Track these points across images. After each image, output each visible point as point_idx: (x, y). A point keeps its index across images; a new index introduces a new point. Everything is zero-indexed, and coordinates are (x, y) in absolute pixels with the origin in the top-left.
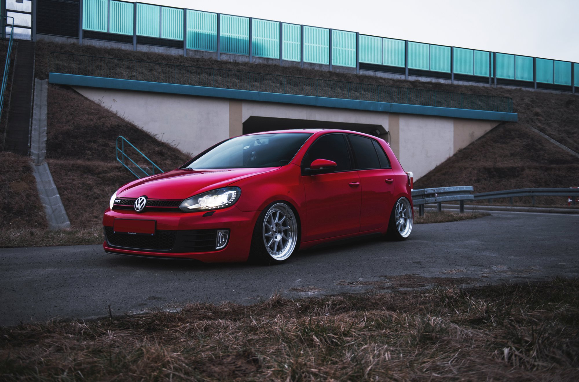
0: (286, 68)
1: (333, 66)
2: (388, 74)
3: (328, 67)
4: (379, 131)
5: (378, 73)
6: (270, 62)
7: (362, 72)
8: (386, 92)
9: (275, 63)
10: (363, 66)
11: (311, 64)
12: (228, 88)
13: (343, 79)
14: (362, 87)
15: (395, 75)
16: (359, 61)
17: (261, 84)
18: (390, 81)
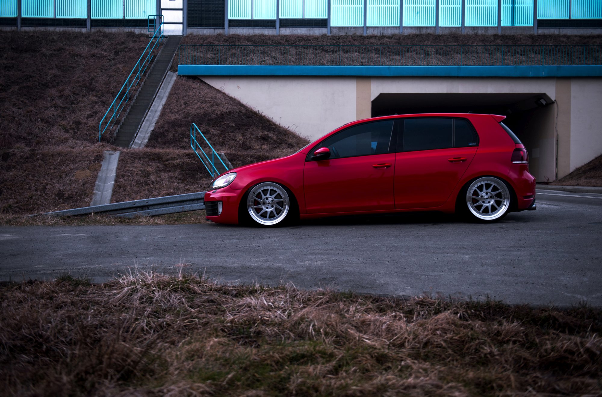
0: (439, 36)
1: (502, 27)
2: (578, 29)
3: (497, 29)
5: (563, 29)
6: (424, 32)
7: (541, 31)
8: (565, 52)
9: (429, 31)
10: (541, 23)
11: (474, 28)
12: (362, 65)
13: (510, 42)
14: (533, 49)
15: (588, 29)
16: (538, 18)
17: (403, 57)
18: (575, 38)
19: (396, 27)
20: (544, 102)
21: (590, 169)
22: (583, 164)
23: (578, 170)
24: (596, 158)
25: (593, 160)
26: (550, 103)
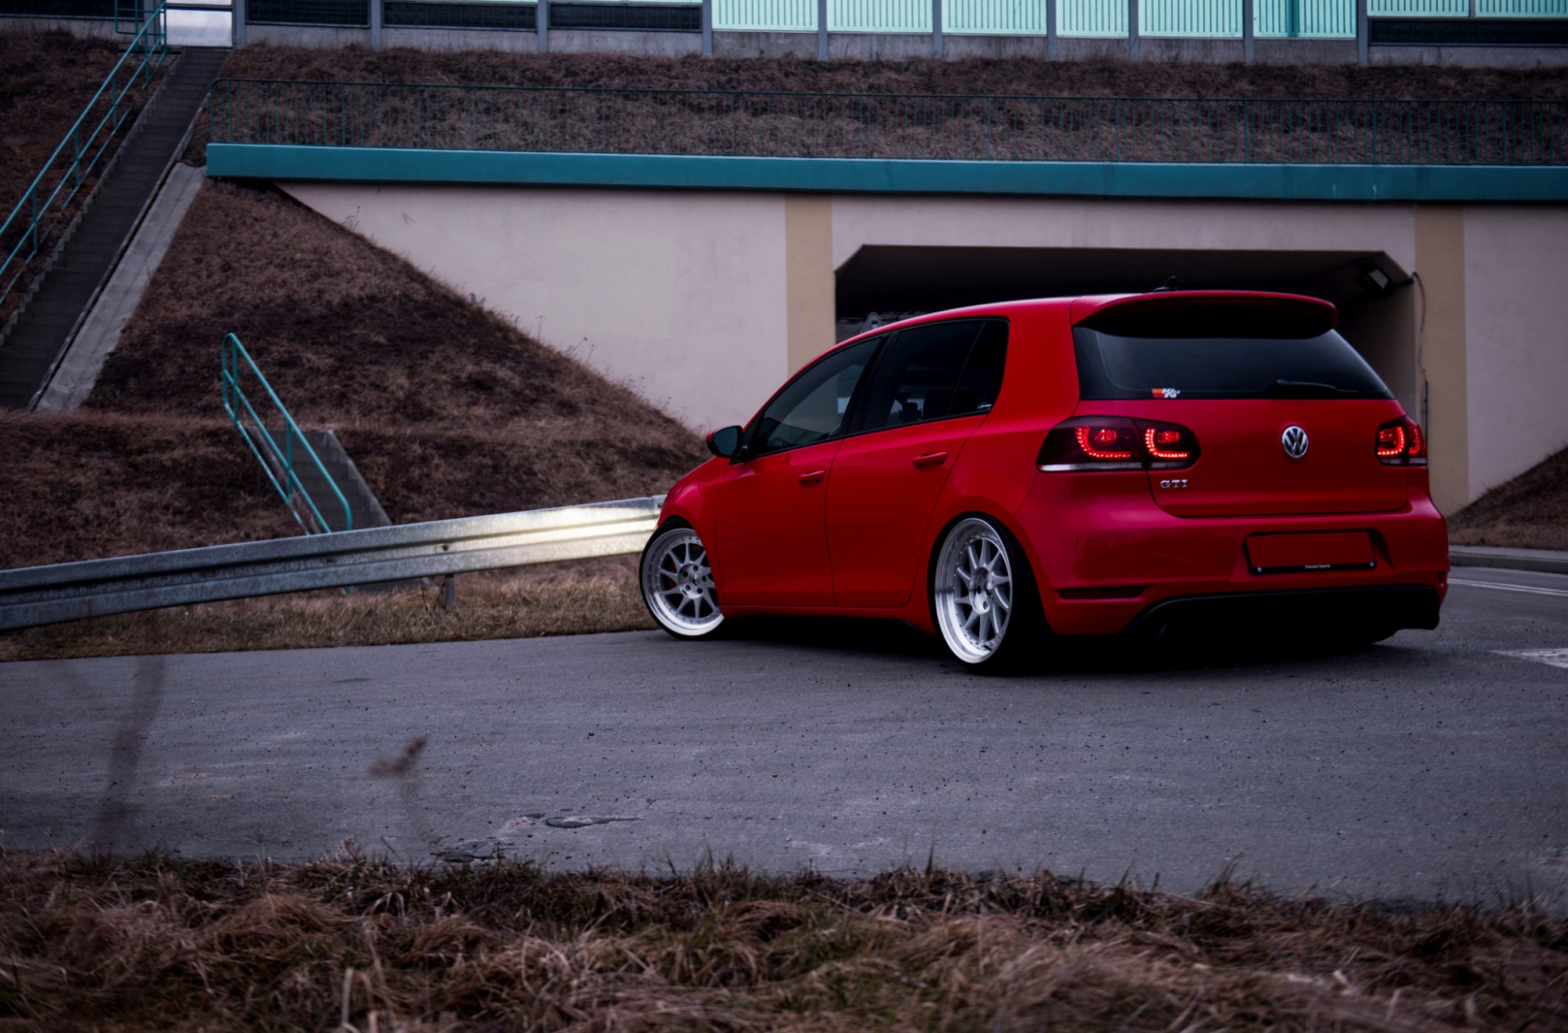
0: (1056, 66)
1: (1257, 40)
2: (1498, 51)
3: (1240, 46)
5: (1452, 50)
6: (1009, 51)
7: (1381, 55)
8: (1452, 121)
9: (1026, 50)
10: (1382, 30)
11: (1168, 43)
12: (810, 155)
13: (1280, 88)
14: (1351, 113)
15: (1529, 51)
16: (1370, 13)
17: (938, 131)
19: (922, 36)
20: (1381, 281)
21: (1528, 493)
22: (1509, 478)
23: (1494, 493)
24: (1550, 460)
25: (1540, 466)
26: (1401, 283)
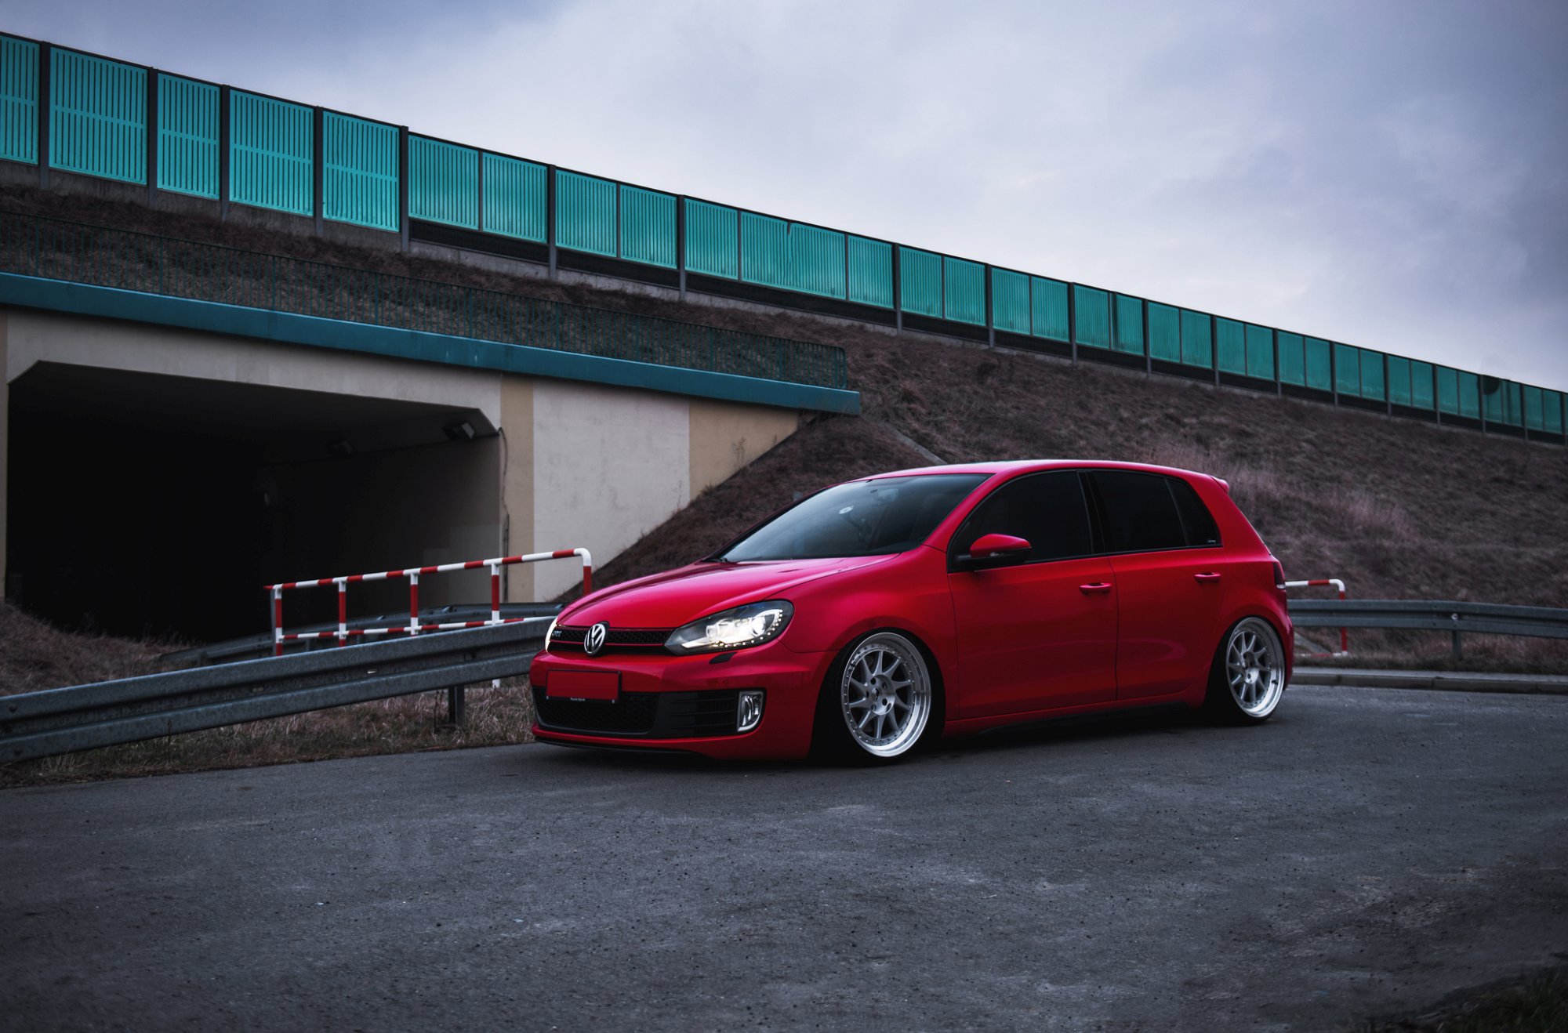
0: (170, 216)
1: (325, 221)
2: (499, 260)
3: (315, 224)
4: (472, 427)
5: (468, 254)
6: (114, 194)
7: (417, 249)
9: (129, 196)
10: (421, 230)
11: (254, 211)
13: (359, 264)
14: (420, 293)
15: (519, 263)
16: (411, 216)
17: (81, 260)
18: (505, 281)
19: (28, 166)
20: (470, 432)
26: (491, 436)
